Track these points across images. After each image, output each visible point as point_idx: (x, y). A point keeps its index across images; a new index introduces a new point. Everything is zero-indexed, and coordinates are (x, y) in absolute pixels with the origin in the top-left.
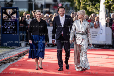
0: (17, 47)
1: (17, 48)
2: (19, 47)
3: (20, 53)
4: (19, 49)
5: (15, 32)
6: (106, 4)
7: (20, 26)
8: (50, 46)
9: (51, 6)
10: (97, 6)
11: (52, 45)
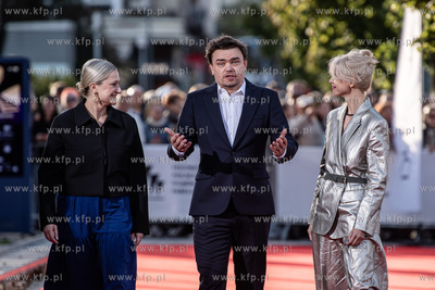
0: (23, 238)
1: (21, 242)
2: (32, 235)
3: (35, 266)
4: (32, 245)
5: (15, 169)
6: (426, 45)
7: (34, 141)
8: (173, 232)
9: (177, 55)
10: (383, 54)
11: (180, 229)
